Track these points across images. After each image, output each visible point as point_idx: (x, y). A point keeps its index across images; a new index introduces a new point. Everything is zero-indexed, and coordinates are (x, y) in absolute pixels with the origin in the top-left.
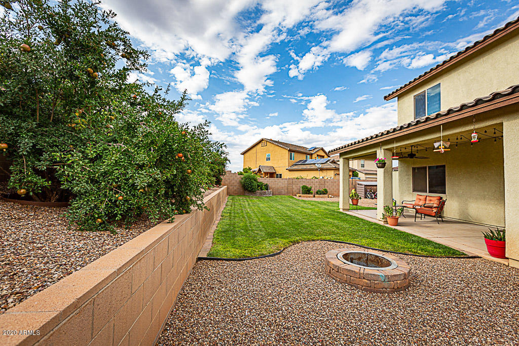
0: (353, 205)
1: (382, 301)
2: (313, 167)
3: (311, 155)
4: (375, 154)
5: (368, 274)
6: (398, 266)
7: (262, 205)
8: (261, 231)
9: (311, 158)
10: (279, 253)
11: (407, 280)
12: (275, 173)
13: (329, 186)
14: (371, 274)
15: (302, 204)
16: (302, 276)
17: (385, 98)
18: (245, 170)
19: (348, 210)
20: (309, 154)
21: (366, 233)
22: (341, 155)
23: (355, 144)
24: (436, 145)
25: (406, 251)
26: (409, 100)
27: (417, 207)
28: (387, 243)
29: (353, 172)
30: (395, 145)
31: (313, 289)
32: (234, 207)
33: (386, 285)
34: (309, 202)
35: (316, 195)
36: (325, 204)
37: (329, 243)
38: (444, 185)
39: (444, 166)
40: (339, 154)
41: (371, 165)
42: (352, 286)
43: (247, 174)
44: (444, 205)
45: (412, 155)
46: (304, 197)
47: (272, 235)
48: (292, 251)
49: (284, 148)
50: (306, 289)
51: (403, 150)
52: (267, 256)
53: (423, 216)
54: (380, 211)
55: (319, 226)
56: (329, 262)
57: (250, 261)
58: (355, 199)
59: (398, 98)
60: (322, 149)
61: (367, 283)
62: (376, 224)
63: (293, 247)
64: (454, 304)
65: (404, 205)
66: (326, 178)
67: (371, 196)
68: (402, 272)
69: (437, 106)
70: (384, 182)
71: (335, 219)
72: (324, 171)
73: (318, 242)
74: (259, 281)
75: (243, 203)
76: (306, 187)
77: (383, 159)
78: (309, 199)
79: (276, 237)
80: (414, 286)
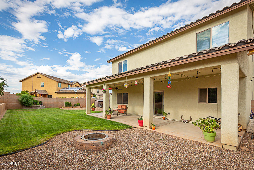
0: (92, 111)
1: (101, 154)
2: (72, 92)
3: (72, 85)
4: (102, 87)
5: (96, 143)
6: (109, 136)
7: (36, 115)
8: (33, 131)
9: (71, 87)
10: (46, 143)
11: (112, 142)
12: (48, 94)
13: (81, 102)
14: (97, 143)
15: (65, 112)
16: (60, 153)
17: (107, 61)
18: (23, 92)
19: (90, 113)
20: (70, 85)
21: (97, 124)
22: (87, 86)
23: (93, 81)
24: (124, 84)
25: (113, 129)
26: (116, 64)
27: (118, 110)
28: (106, 127)
29: (93, 95)
30: (110, 83)
31: (66, 158)
32: (12, 117)
33: (103, 146)
34: (70, 111)
35: (73, 107)
36: (78, 111)
37: (78, 131)
38: (127, 101)
39: (128, 93)
40: (85, 86)
41: (101, 92)
42: (88, 151)
43: (24, 95)
44: (127, 108)
45: (117, 88)
46: (66, 108)
47: (41, 133)
48: (55, 140)
49: (54, 80)
50: (62, 159)
51: (114, 86)
52: (36, 146)
53: (120, 114)
54: (104, 112)
55: (73, 123)
56: (76, 141)
57: (22, 152)
58: (93, 108)
59: (112, 63)
60: (78, 83)
61: (95, 148)
62: (102, 119)
63: (56, 137)
64: (127, 147)
65: (114, 109)
66: (79, 98)
67: (101, 106)
68: (110, 139)
69: (126, 69)
70: (106, 100)
71: (83, 118)
72: (79, 94)
73: (72, 132)
74: (28, 164)
75: (21, 114)
76: (67, 102)
77: (105, 89)
78: (70, 109)
79: (45, 133)
80: (114, 143)
